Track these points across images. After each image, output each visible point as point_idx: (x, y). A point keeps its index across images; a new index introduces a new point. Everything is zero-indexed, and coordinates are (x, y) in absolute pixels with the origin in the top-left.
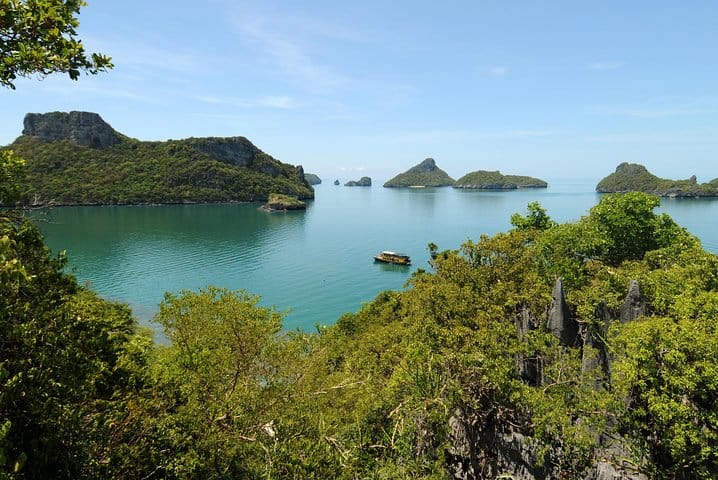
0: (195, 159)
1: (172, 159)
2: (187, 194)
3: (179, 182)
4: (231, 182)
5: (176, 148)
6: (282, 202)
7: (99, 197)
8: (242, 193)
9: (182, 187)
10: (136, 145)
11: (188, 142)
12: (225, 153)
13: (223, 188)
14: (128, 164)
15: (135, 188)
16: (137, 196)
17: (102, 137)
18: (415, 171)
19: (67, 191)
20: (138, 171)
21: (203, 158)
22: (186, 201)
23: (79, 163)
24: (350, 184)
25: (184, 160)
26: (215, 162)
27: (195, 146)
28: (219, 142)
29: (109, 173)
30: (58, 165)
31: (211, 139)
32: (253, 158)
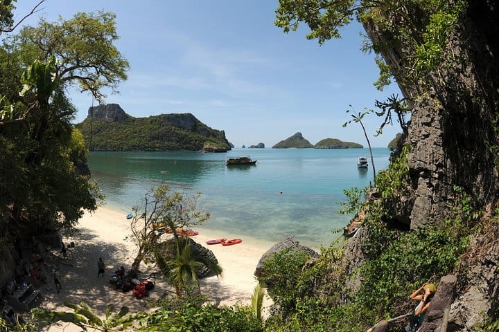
0: (163, 126)
1: (151, 126)
2: (158, 145)
3: (153, 138)
4: (182, 138)
5: (153, 120)
6: (212, 147)
7: (115, 147)
8: (188, 145)
9: (155, 141)
10: (134, 120)
11: (159, 117)
12: (179, 123)
13: (178, 142)
14: (129, 129)
15: (132, 142)
16: (133, 146)
17: (120, 115)
18: (291, 139)
19: (102, 143)
20: (134, 133)
21: (167, 125)
22: (157, 149)
23: (108, 129)
24: (252, 147)
25: (157, 126)
26: (174, 127)
27: (164, 118)
28: (177, 116)
29: (120, 134)
30: (99, 130)
31: (172, 114)
32: (195, 125)
